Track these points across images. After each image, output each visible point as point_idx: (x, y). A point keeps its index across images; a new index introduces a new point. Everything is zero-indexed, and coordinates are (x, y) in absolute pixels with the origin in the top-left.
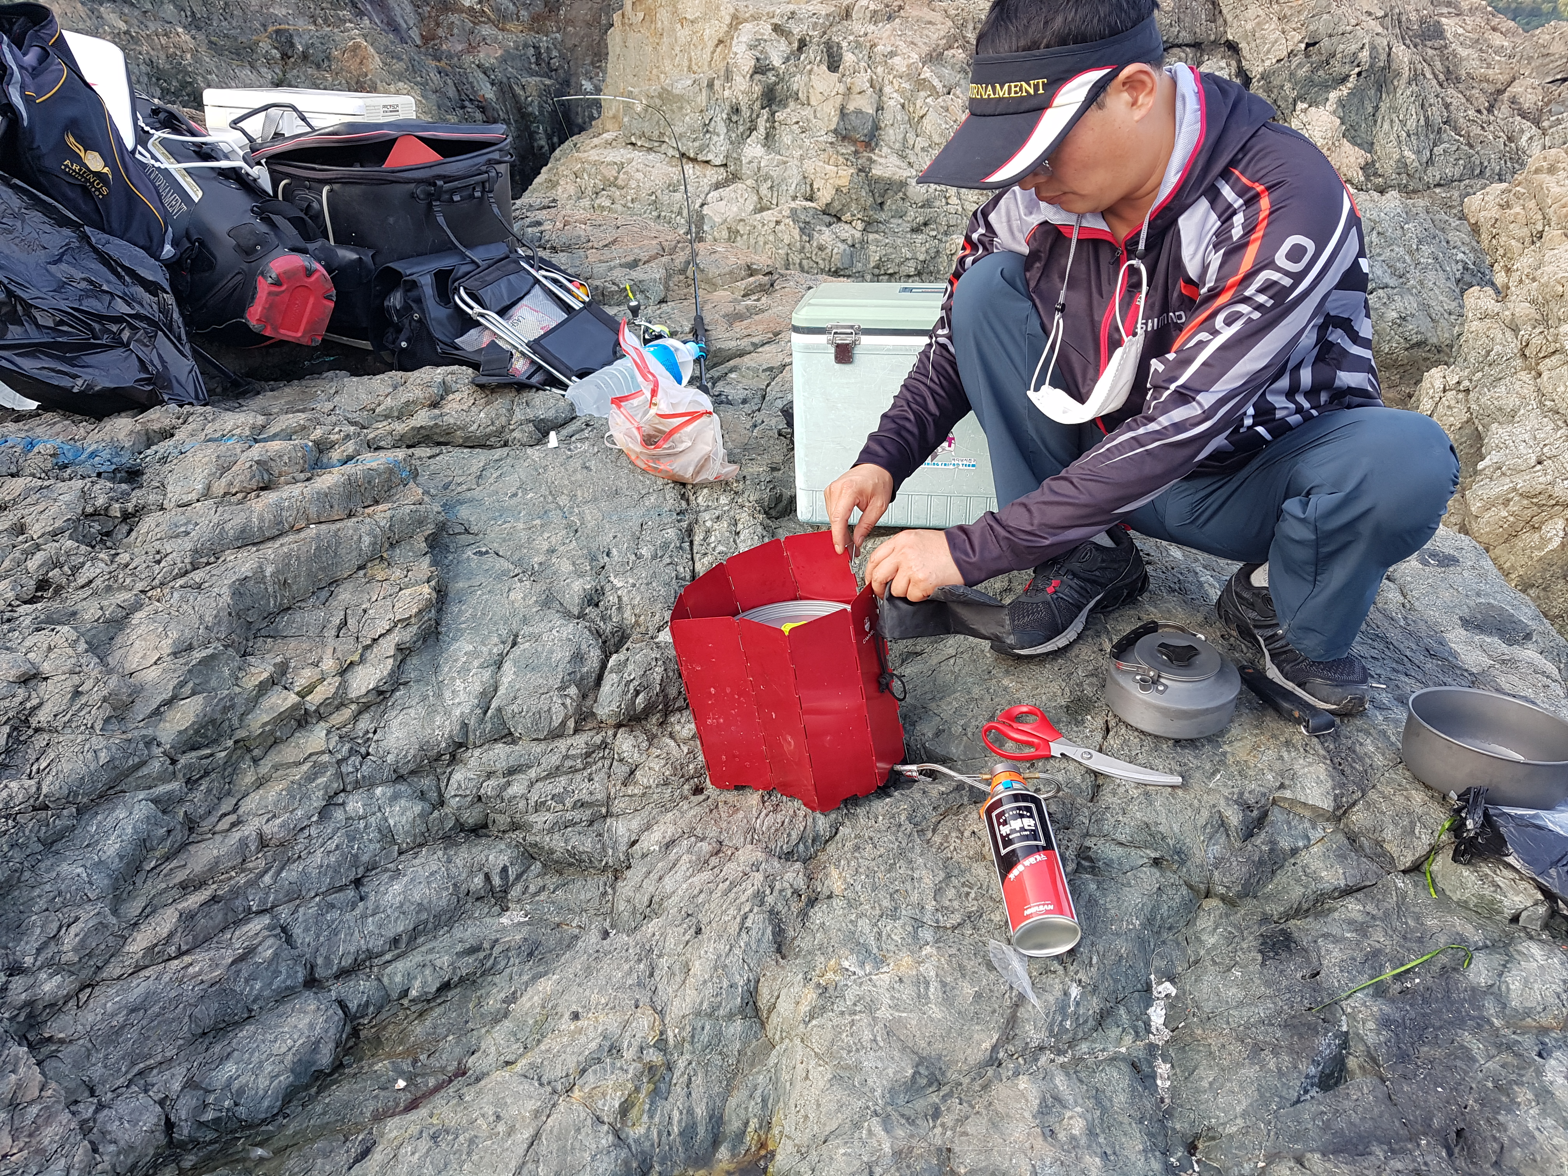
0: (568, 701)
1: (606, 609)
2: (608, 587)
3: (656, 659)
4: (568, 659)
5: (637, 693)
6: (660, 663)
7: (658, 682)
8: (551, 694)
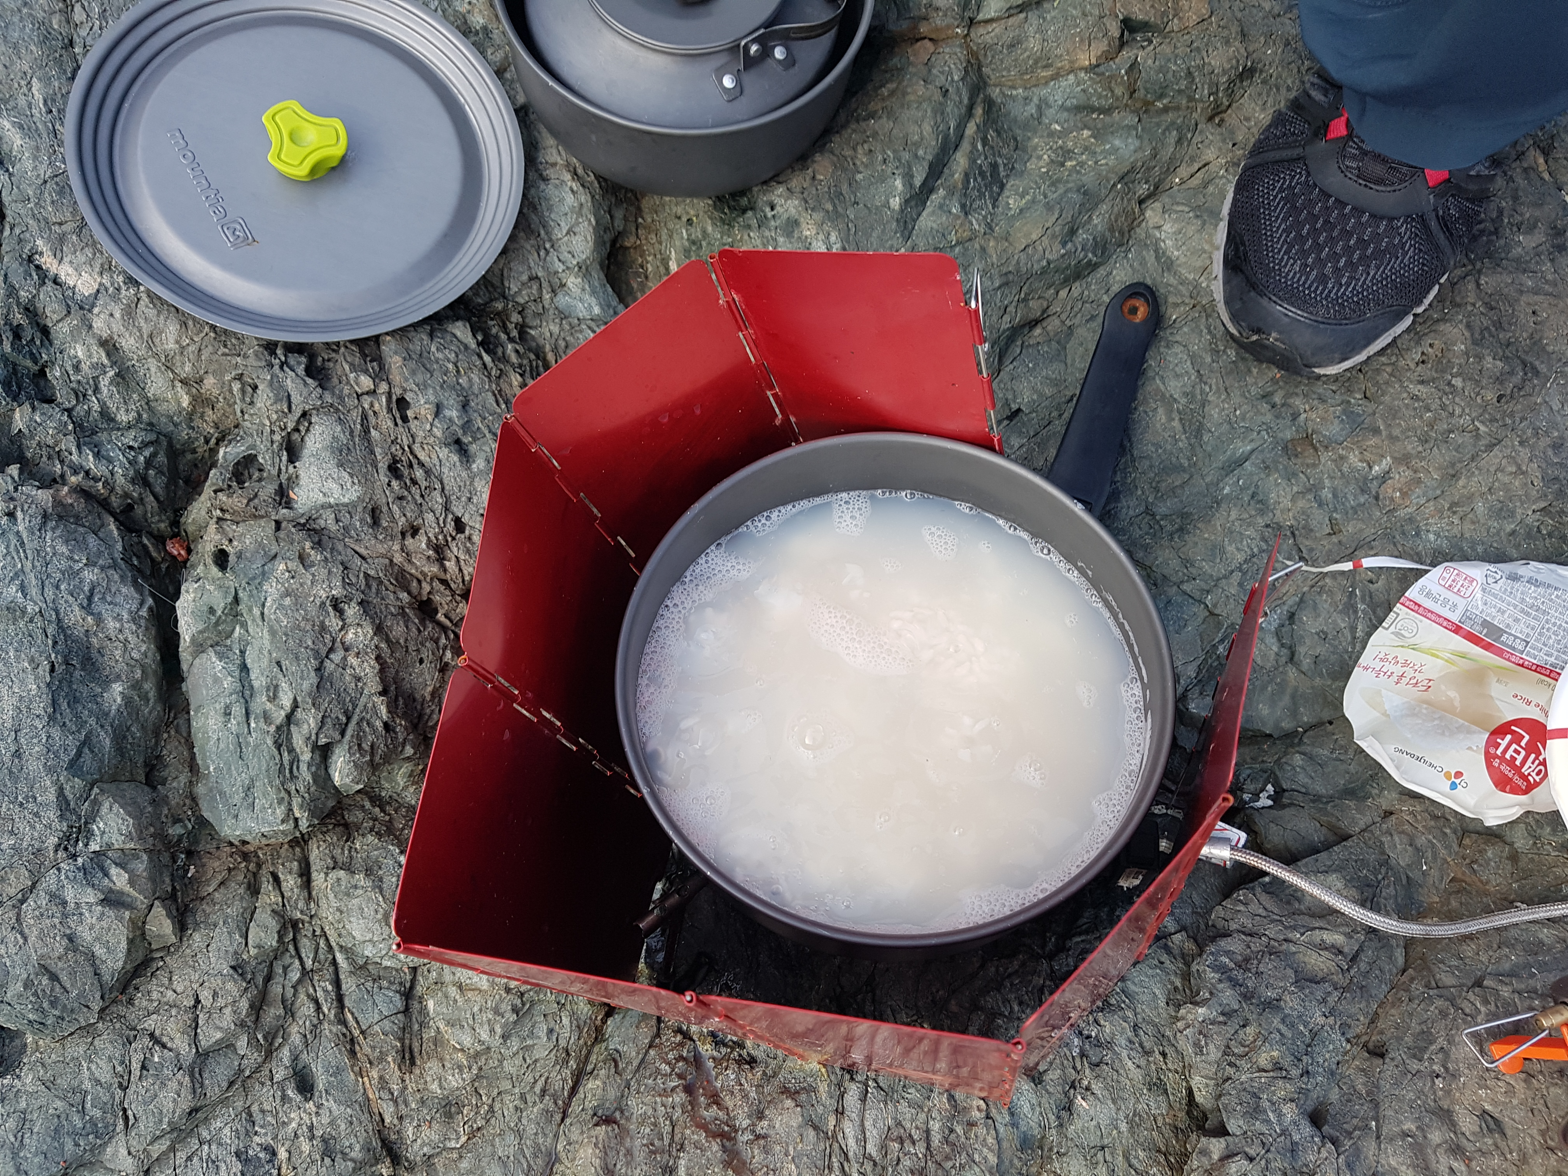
0: (119, 879)
1: (80, 396)
2: (51, 310)
3: (336, 604)
4: (40, 707)
5: (324, 752)
6: (352, 611)
7: (373, 685)
8: (50, 880)
